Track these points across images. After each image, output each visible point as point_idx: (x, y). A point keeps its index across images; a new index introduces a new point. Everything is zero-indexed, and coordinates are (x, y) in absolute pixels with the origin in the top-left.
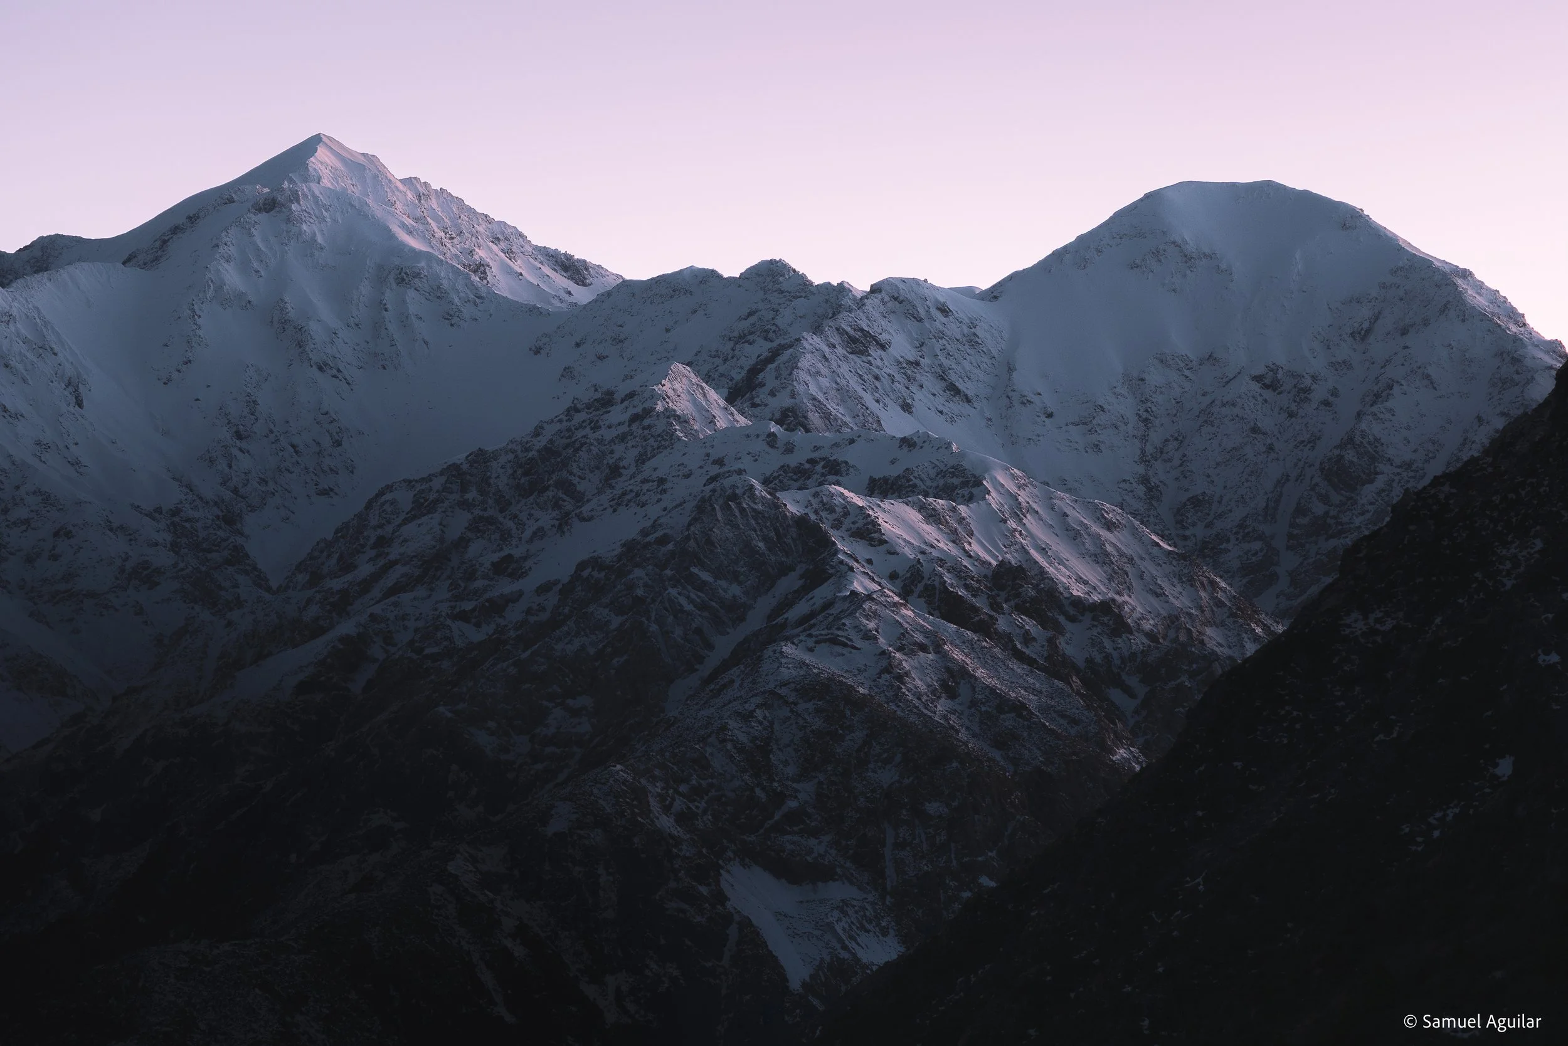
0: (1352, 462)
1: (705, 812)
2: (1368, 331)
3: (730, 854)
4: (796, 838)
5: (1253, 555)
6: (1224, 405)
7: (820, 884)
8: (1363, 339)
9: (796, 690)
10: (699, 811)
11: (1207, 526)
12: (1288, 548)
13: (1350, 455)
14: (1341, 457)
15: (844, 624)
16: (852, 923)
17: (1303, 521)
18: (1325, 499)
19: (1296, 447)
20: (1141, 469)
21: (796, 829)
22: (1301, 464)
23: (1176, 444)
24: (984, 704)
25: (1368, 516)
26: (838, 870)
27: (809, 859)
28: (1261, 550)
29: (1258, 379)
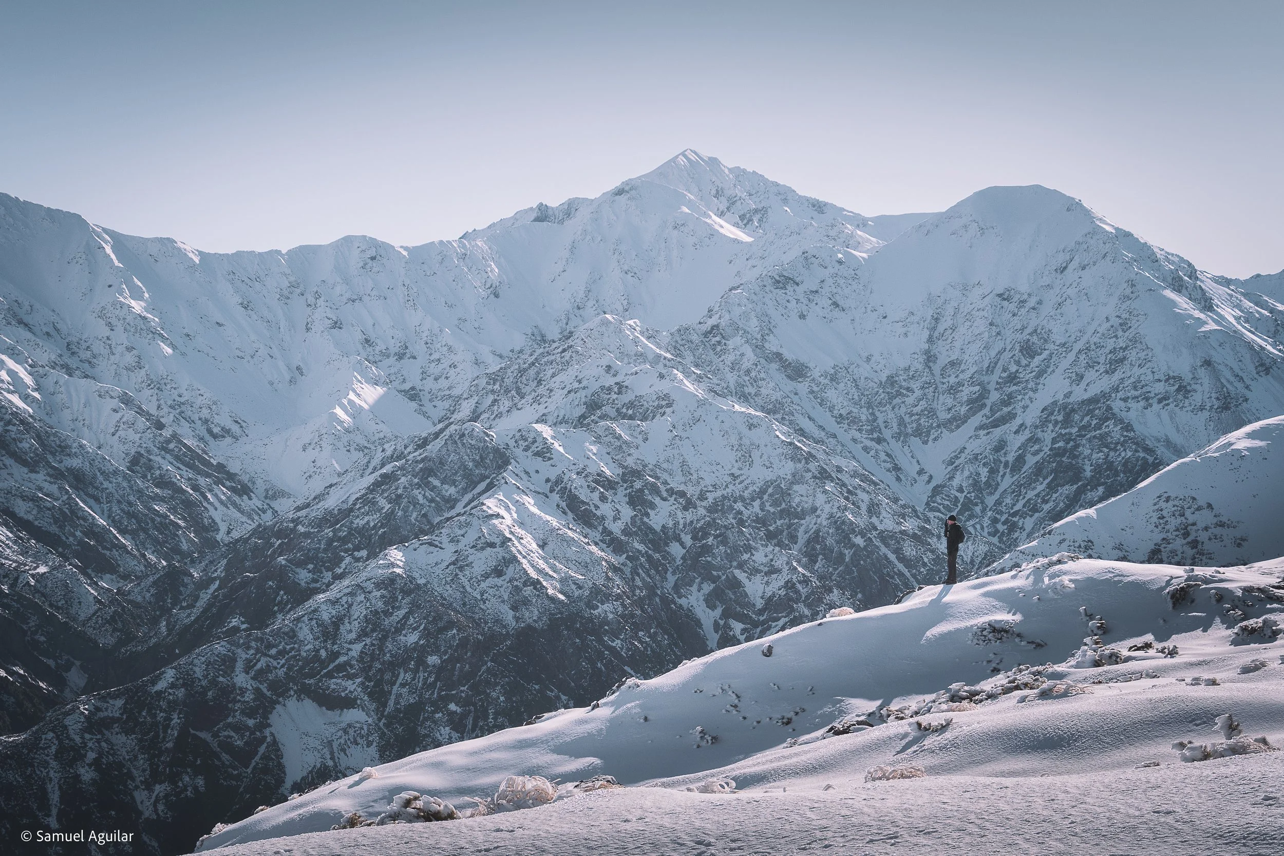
0: (1033, 343)
1: (283, 666)
2: (1065, 268)
3: (292, 693)
4: (339, 681)
5: (974, 394)
6: (978, 310)
7: (345, 710)
8: (1062, 272)
9: (374, 583)
10: (279, 666)
11: (956, 377)
12: (996, 389)
13: (1035, 339)
14: (1029, 340)
15: (441, 533)
16: (349, 739)
17: (1005, 375)
18: (1018, 363)
19: (1013, 332)
20: (926, 346)
21: (341, 675)
22: (1014, 342)
23: (951, 331)
24: (517, 580)
25: (1034, 374)
26: (359, 702)
27: (343, 694)
28: (979, 391)
29: (1000, 295)
